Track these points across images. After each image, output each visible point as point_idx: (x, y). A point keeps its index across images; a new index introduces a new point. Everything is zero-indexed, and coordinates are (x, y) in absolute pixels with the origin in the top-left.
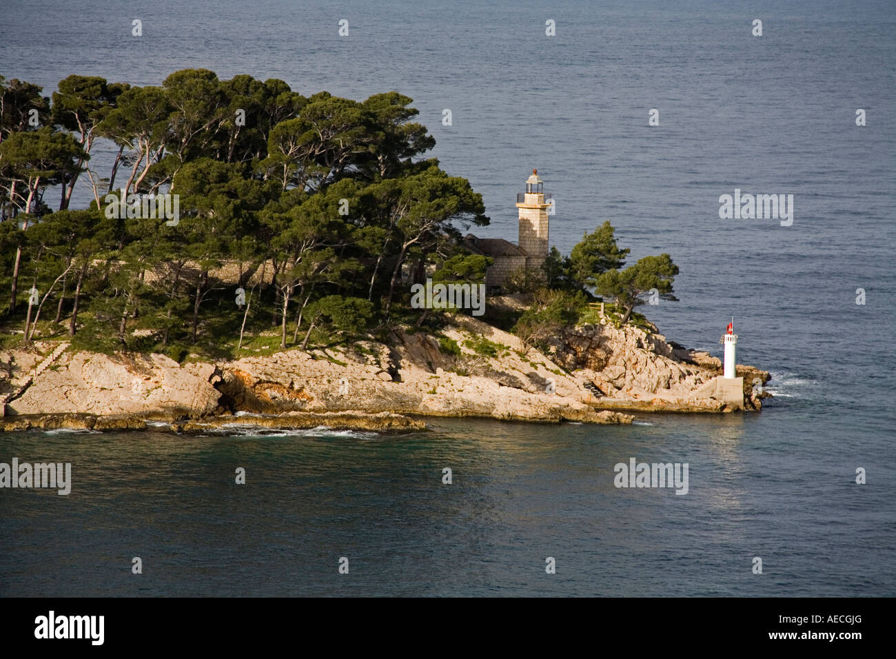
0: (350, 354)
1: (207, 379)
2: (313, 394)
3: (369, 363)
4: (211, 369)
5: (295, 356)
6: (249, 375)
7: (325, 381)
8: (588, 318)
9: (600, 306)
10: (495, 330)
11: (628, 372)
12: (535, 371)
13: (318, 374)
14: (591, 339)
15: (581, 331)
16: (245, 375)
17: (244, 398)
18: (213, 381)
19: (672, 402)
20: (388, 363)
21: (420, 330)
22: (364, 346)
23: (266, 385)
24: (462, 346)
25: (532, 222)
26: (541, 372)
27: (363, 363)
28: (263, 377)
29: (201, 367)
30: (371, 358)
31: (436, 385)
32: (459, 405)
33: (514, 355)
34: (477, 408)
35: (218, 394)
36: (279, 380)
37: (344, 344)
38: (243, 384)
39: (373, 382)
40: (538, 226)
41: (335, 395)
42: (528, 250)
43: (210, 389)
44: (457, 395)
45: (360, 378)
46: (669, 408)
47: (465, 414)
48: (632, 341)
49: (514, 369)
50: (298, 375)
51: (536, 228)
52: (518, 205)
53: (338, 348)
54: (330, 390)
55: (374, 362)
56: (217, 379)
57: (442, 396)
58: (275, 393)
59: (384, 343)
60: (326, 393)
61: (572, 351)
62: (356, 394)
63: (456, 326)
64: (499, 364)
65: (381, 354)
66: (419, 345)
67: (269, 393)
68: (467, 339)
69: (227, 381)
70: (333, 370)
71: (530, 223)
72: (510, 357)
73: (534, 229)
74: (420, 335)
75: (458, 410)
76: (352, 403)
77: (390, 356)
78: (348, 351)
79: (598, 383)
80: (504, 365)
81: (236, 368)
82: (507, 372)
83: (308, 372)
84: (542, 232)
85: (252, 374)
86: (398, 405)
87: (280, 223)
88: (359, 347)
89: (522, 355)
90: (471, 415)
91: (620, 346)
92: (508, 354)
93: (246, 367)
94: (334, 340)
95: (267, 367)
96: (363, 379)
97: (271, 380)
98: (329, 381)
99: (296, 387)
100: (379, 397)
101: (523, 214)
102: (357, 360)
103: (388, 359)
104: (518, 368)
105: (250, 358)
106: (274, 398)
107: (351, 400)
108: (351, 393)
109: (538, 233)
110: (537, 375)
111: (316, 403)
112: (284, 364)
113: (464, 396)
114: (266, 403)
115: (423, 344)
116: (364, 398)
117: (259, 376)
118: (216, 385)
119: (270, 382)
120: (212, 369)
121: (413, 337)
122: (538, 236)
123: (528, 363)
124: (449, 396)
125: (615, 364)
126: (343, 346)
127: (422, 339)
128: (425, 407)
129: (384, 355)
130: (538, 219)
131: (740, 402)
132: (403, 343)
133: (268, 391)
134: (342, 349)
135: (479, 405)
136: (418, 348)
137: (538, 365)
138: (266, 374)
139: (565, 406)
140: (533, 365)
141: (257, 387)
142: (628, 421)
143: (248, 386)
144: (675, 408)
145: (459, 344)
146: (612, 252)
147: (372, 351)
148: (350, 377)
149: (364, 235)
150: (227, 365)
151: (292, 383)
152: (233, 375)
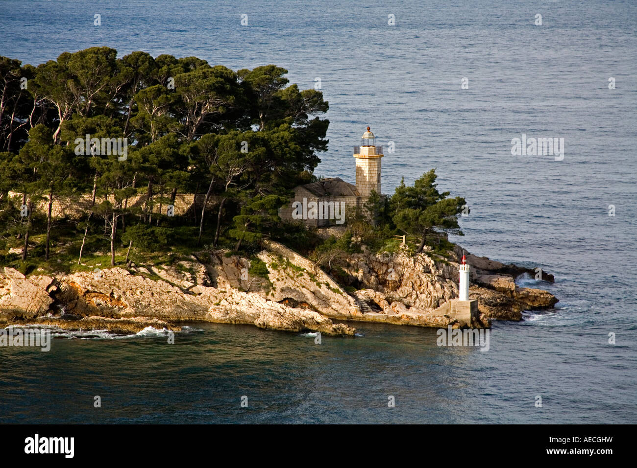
0: (171, 272)
1: (45, 289)
2: (127, 303)
3: (185, 279)
4: (48, 280)
5: (117, 272)
6: (79, 286)
7: (138, 292)
8: (388, 248)
9: (402, 238)
10: (295, 255)
11: (414, 292)
12: (319, 289)
13: (134, 287)
14: (387, 264)
15: (380, 258)
16: (78, 286)
17: (76, 304)
18: (50, 290)
19: (414, 317)
20: (204, 279)
21: (236, 254)
22: (185, 265)
23: (93, 294)
24: (269, 267)
25: (363, 169)
26: (324, 290)
27: (181, 278)
28: (90, 288)
29: (42, 279)
30: (188, 275)
31: (222, 298)
32: (234, 315)
33: (306, 276)
34: (247, 318)
35: (51, 300)
36: (101, 291)
37: (168, 263)
38: (77, 293)
39: (176, 295)
40: (367, 172)
41: (144, 304)
42: (360, 192)
43: (44, 297)
44: (234, 307)
45: (166, 291)
46: (412, 323)
47: (237, 322)
48: (419, 268)
49: (303, 287)
50: (118, 287)
51: (366, 173)
52: (355, 156)
53: (164, 266)
54: (140, 299)
55: (190, 279)
56: (54, 288)
57: (223, 308)
58: (100, 301)
59: (203, 264)
60: (137, 301)
61: (374, 274)
62: (161, 303)
63: (270, 251)
64: (293, 282)
65: (199, 272)
66: (233, 265)
67: (95, 301)
68: (274, 262)
69: (63, 290)
70: (146, 284)
71: (361, 170)
72: (302, 277)
73: (365, 175)
74: (235, 258)
75: (233, 319)
76: (156, 310)
77: (205, 273)
78: (169, 269)
79: (377, 301)
80: (297, 284)
81: (71, 280)
82: (298, 289)
83: (126, 285)
84: (371, 177)
85: (81, 285)
86: (191, 313)
87: (105, 167)
88: (181, 266)
89: (312, 277)
90: (243, 323)
91: (409, 270)
92: (302, 275)
93: (77, 280)
94: (163, 260)
95: (93, 281)
96: (169, 292)
97: (96, 290)
98: (141, 293)
99: (116, 296)
100: (178, 306)
101: (359, 162)
102: (176, 276)
103: (203, 276)
104: (307, 286)
105: (82, 273)
106: (99, 305)
107: (156, 308)
108: (157, 302)
109: (367, 178)
110: (320, 292)
111: (129, 310)
112: (108, 278)
113: (238, 308)
114: (94, 308)
115: (237, 265)
116: (167, 306)
117: (87, 287)
118: (52, 294)
119: (95, 292)
120: (50, 281)
121: (229, 259)
122: (367, 180)
123: (315, 283)
124: (228, 307)
125: (406, 285)
126: (167, 265)
127: (236, 261)
128: (210, 315)
129: (201, 273)
130: (368, 167)
131: (468, 320)
132: (221, 263)
133: (94, 299)
134: (166, 267)
135: (249, 316)
136: (232, 268)
137: (322, 285)
138: (92, 286)
139: (310, 319)
140: (319, 284)
141: (87, 295)
142: (351, 333)
143: (80, 294)
144: (416, 324)
145: (267, 265)
146: (427, 194)
147: (190, 270)
148: (158, 290)
149: (171, 177)
150: (64, 278)
151: (112, 294)
152: (69, 286)
